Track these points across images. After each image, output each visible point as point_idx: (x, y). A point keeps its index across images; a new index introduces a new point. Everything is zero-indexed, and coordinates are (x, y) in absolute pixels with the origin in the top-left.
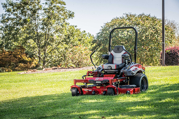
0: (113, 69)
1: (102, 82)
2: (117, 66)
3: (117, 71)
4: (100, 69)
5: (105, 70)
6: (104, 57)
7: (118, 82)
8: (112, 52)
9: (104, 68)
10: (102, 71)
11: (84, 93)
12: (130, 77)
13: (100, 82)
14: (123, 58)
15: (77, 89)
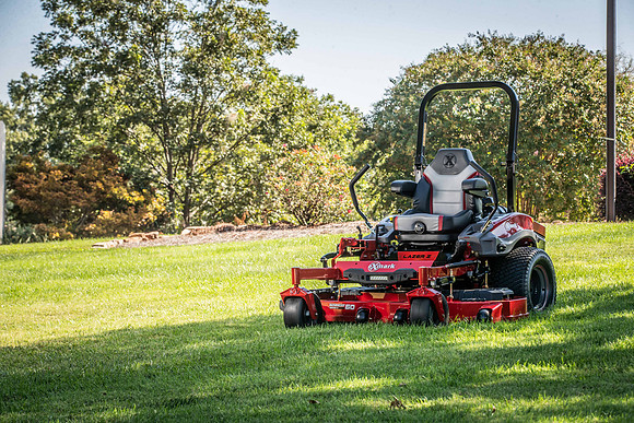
0: (429, 233)
1: (392, 278)
2: (446, 220)
3: (444, 237)
4: (385, 230)
5: (404, 237)
6: (398, 189)
7: (450, 279)
8: (429, 171)
9: (399, 228)
10: (392, 237)
11: (329, 317)
12: (492, 259)
13: (386, 278)
14: (466, 192)
15: (304, 301)
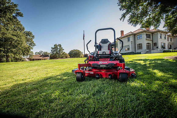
0: (106, 54)
5: (100, 55)
6: (96, 46)
13: (105, 66)
15: (82, 73)
